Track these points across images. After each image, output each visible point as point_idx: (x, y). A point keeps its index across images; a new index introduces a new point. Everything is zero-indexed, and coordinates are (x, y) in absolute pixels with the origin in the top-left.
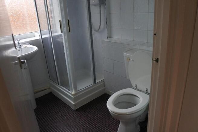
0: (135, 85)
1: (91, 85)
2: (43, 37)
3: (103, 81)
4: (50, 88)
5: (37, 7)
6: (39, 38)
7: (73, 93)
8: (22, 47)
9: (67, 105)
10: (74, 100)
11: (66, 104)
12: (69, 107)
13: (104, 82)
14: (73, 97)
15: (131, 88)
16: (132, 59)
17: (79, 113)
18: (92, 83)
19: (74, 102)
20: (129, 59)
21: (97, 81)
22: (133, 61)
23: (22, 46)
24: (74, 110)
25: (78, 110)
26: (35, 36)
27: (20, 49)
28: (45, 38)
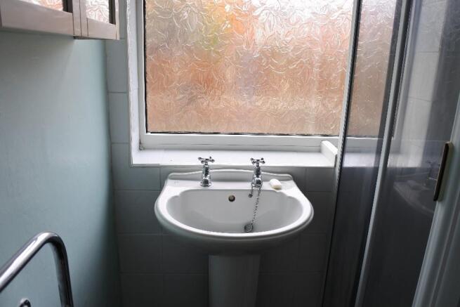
2: (351, 161)
5: (361, 31)
6: (332, 165)
26: (324, 150)
27: (255, 194)
28: (353, 169)
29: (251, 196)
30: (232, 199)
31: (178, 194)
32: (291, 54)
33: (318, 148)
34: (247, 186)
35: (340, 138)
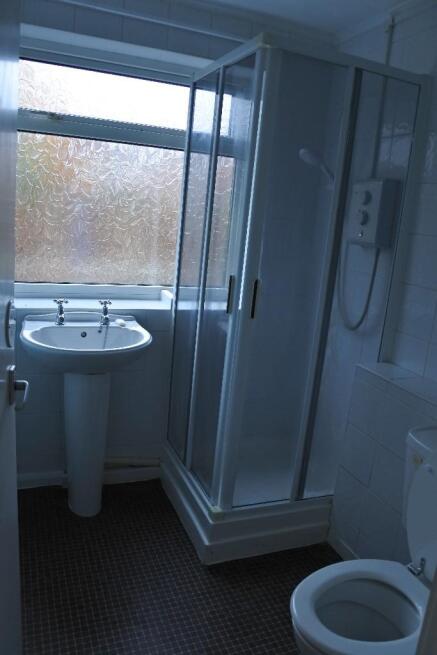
0: (420, 561)
1: (284, 502)
2: (183, 306)
3: (329, 499)
4: (159, 466)
6: (169, 308)
7: (217, 509)
8: (112, 324)
9: (189, 541)
10: (213, 532)
11: (186, 534)
12: (193, 547)
13: (331, 502)
14: (211, 521)
15: (405, 564)
16: (428, 465)
17: (213, 580)
18: (288, 496)
19: (210, 538)
20: (419, 461)
21: (307, 494)
22: (431, 471)
23: (114, 321)
24: (203, 566)
25: (215, 570)
26: (163, 298)
27: (104, 330)
28: (184, 311)
29: (100, 332)
30: (84, 335)
31: (38, 329)
32: (133, 213)
33: (156, 296)
34: (98, 324)
35: (174, 288)
